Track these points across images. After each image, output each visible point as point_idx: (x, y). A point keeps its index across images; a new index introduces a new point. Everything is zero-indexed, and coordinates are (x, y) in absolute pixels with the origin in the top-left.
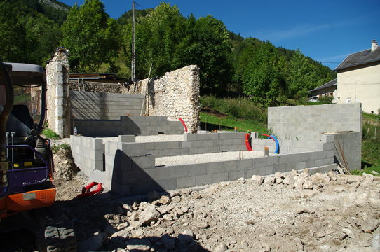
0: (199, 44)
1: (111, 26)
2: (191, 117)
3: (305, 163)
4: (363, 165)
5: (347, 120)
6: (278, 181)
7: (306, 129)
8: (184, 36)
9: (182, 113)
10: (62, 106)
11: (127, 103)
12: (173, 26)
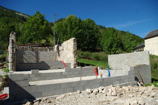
0: (82, 30)
1: (46, 24)
2: (73, 61)
3: (118, 81)
4: (153, 80)
5: (143, 59)
6: (100, 92)
7: (125, 64)
8: (76, 27)
9: (69, 59)
10: (11, 57)
11: (48, 56)
12: (71, 23)
